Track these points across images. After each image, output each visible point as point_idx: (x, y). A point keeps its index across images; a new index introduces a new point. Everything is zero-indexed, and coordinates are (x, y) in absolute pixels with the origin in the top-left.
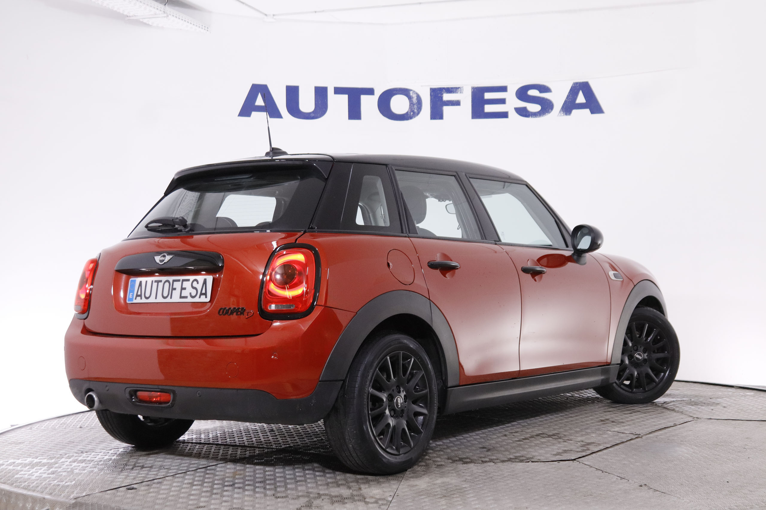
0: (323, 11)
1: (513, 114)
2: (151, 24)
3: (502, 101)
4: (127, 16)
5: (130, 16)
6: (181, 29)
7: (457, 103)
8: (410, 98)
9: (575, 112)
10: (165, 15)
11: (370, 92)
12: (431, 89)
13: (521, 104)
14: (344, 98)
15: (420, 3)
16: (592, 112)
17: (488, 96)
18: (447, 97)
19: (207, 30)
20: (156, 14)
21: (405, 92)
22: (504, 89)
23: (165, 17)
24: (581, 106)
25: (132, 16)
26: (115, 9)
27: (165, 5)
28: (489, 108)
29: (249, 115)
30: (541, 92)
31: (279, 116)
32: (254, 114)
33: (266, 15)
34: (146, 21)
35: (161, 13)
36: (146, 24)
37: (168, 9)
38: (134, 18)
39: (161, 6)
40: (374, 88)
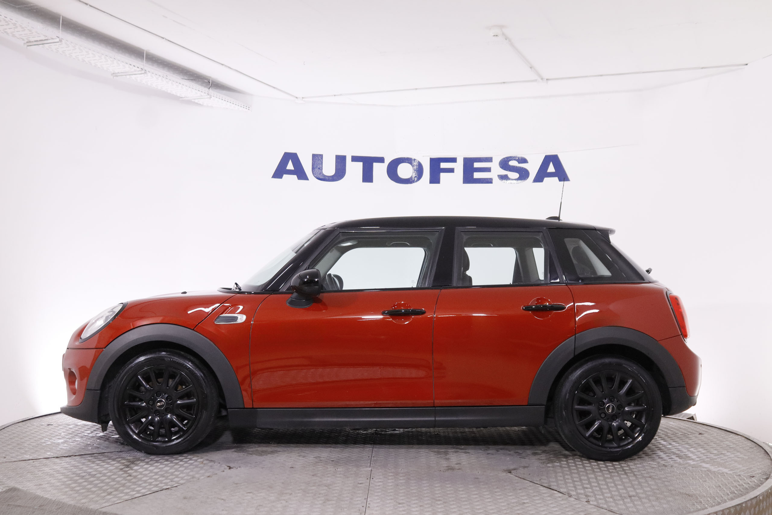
0: (341, 95)
1: (496, 180)
2: (202, 104)
3: (488, 170)
5: (183, 98)
7: (451, 170)
8: (413, 166)
9: (546, 179)
10: (209, 96)
11: (381, 160)
12: (431, 159)
13: (504, 172)
14: (360, 165)
15: (416, 89)
16: (560, 180)
17: (477, 165)
18: (443, 165)
19: (249, 109)
20: (202, 96)
21: (409, 160)
22: (489, 160)
23: (209, 98)
24: (551, 175)
25: (185, 97)
26: (169, 92)
27: (209, 88)
28: (477, 175)
29: (281, 177)
30: (519, 163)
31: (306, 178)
32: (285, 176)
33: (297, 98)
34: (196, 101)
35: (205, 95)
36: (197, 104)
37: (212, 92)
38: (186, 99)
39: (205, 90)
40: (385, 158)
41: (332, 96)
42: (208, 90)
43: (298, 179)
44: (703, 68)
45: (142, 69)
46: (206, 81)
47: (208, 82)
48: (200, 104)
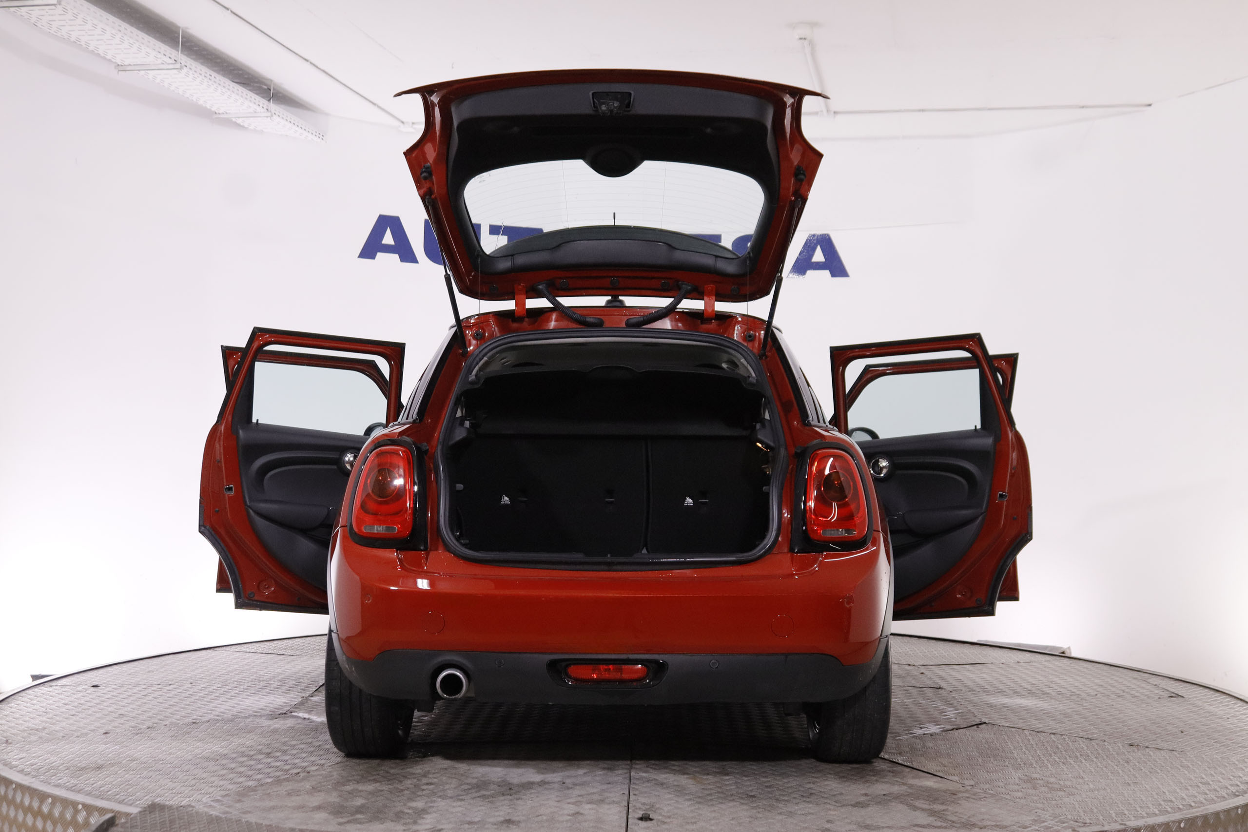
2: (246, 126)
4: (216, 113)
5: (219, 113)
6: (287, 136)
10: (269, 114)
19: (322, 139)
20: (255, 112)
23: (267, 117)
25: (223, 114)
26: (201, 102)
27: (269, 100)
34: (239, 121)
35: (262, 110)
36: (239, 125)
37: (273, 106)
38: (225, 116)
39: (263, 102)
42: (267, 102)
45: (176, 61)
46: (265, 87)
47: (268, 88)
48: (243, 127)
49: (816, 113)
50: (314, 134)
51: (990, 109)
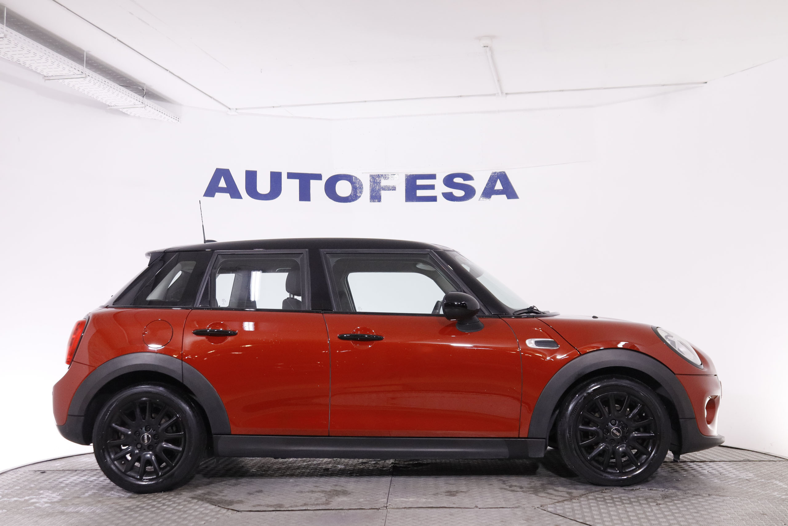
0: (280, 106)
1: (440, 198)
2: (129, 114)
3: (432, 187)
5: (111, 106)
6: (155, 119)
7: (393, 188)
8: (352, 183)
9: (493, 197)
10: (143, 106)
11: (318, 177)
12: (371, 175)
13: (448, 190)
14: (296, 183)
15: (365, 101)
16: (508, 198)
17: (419, 182)
18: (384, 183)
19: (178, 121)
20: (135, 104)
21: (348, 178)
22: (433, 177)
23: (142, 107)
24: (499, 192)
26: (99, 99)
27: (143, 97)
28: (420, 193)
29: (213, 196)
30: (464, 180)
31: (240, 197)
32: (217, 194)
33: (229, 109)
34: (124, 111)
35: (139, 103)
36: (124, 114)
37: (146, 100)
38: (115, 107)
39: (140, 98)
40: (322, 174)
41: (270, 107)
42: (142, 98)
43: (231, 198)
44: (664, 85)
45: (82, 73)
46: (140, 88)
47: (142, 89)
48: (127, 114)
49: (494, 95)
50: (173, 117)
51: (605, 88)
